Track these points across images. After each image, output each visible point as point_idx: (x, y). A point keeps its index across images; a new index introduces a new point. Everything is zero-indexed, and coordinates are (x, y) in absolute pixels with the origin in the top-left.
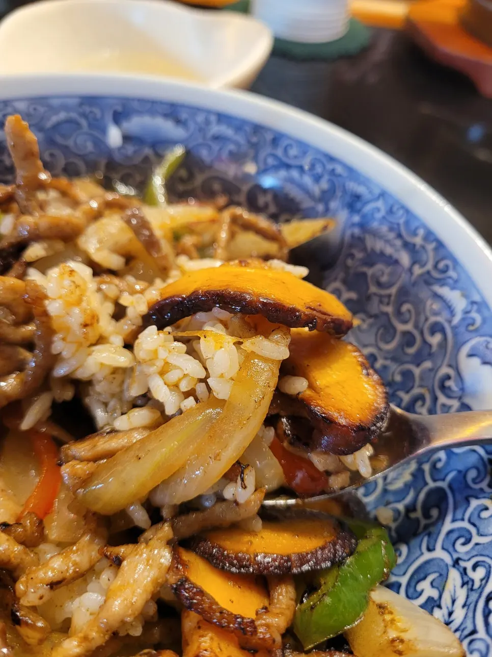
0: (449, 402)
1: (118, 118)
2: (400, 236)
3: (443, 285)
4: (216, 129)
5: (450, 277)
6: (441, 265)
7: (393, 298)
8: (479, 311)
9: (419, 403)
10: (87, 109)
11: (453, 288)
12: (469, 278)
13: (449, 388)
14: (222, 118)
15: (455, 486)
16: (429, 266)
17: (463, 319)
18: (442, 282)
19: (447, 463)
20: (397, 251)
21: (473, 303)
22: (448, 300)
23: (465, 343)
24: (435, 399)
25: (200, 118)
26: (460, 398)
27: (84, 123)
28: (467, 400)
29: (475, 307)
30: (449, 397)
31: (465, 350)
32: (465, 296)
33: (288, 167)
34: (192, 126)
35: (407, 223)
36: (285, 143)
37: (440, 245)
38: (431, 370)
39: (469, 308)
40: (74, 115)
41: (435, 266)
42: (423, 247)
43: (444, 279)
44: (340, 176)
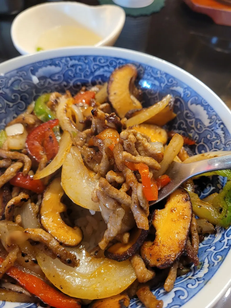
0: (191, 120)
1: (33, 72)
2: (152, 76)
3: (173, 87)
4: (71, 63)
5: (174, 83)
6: (170, 80)
7: (158, 97)
8: (188, 90)
9: (182, 125)
10: (21, 73)
11: (177, 86)
12: (181, 81)
13: (189, 116)
14: (72, 58)
15: (205, 142)
16: (166, 82)
17: (184, 95)
18: (173, 86)
19: (199, 137)
20: (153, 81)
21: (185, 88)
22: (177, 91)
23: (188, 101)
24: (186, 121)
25: (63, 61)
26: (194, 118)
27: (21, 79)
28: (197, 117)
29: (186, 90)
30: (191, 119)
31: (189, 103)
32: (182, 87)
33: (103, 67)
34: (62, 65)
35: (153, 71)
36: (98, 59)
37: (167, 74)
38: (181, 114)
39: (185, 90)
40: (17, 78)
41: (168, 81)
42: (161, 77)
43: (173, 84)
44: (123, 63)
